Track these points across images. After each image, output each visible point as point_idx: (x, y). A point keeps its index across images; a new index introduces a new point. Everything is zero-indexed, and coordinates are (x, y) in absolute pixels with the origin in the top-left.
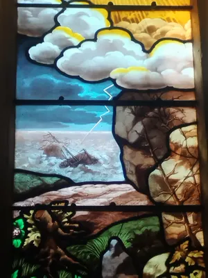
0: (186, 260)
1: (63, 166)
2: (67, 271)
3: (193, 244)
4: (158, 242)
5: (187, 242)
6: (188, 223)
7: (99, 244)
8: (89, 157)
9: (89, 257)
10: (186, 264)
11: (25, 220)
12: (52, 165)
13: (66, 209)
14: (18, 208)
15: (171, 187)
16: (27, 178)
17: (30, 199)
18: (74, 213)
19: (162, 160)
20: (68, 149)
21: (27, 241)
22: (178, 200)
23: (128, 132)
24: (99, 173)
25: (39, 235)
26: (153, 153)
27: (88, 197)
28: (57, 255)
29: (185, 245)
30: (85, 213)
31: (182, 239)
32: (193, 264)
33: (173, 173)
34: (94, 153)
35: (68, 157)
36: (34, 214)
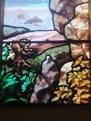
0: (81, 65)
1: (26, 23)
2: (26, 70)
3: (84, 58)
4: (69, 57)
5: (82, 57)
6: (82, 48)
7: (41, 58)
8: (38, 19)
9: (36, 64)
10: (81, 66)
11: (8, 47)
12: (21, 23)
13: (26, 43)
14: (5, 42)
15: (75, 32)
16: (9, 29)
17: (10, 38)
18: (30, 45)
19: (71, 20)
20: (28, 16)
21: (9, 57)
22: (78, 38)
23: (56, 7)
24: (42, 26)
25: (14, 54)
26: (67, 16)
27: (36, 37)
28: (22, 63)
29: (80, 58)
30: (36, 44)
31: (79, 56)
32: (84, 66)
33: (76, 25)
34: (40, 17)
35: (28, 19)
36: (12, 45)
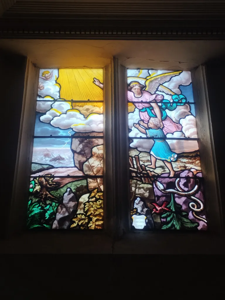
0: (96, 196)
1: (51, 161)
2: (50, 200)
3: (99, 190)
4: (86, 190)
5: (97, 189)
6: (97, 182)
7: (63, 190)
8: (61, 157)
9: (58, 195)
10: (96, 198)
11: (35, 181)
12: (46, 161)
13: (50, 177)
14: (32, 177)
15: (92, 169)
16: (37, 165)
17: (37, 174)
18: (54, 179)
19: (89, 159)
20: (53, 155)
21: (35, 190)
22: (94, 173)
23: (77, 148)
24: (65, 164)
25: (40, 187)
26: (86, 156)
27: (59, 172)
28: (46, 195)
29: (96, 191)
30: (58, 179)
31: (95, 189)
32: (99, 198)
33: (93, 163)
34: (63, 156)
35: (53, 158)
36: (38, 179)
